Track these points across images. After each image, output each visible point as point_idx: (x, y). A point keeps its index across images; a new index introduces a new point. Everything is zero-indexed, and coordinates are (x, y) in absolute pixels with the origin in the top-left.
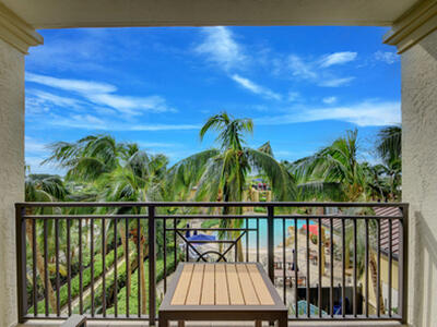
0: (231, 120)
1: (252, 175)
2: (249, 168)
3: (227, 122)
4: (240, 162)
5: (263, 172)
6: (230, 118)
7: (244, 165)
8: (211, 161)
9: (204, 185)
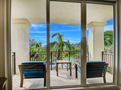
0: (60, 35)
1: (65, 48)
2: (64, 46)
3: (59, 35)
4: (62, 44)
5: (67, 47)
6: (60, 34)
7: (63, 45)
8: (56, 44)
9: (54, 49)
